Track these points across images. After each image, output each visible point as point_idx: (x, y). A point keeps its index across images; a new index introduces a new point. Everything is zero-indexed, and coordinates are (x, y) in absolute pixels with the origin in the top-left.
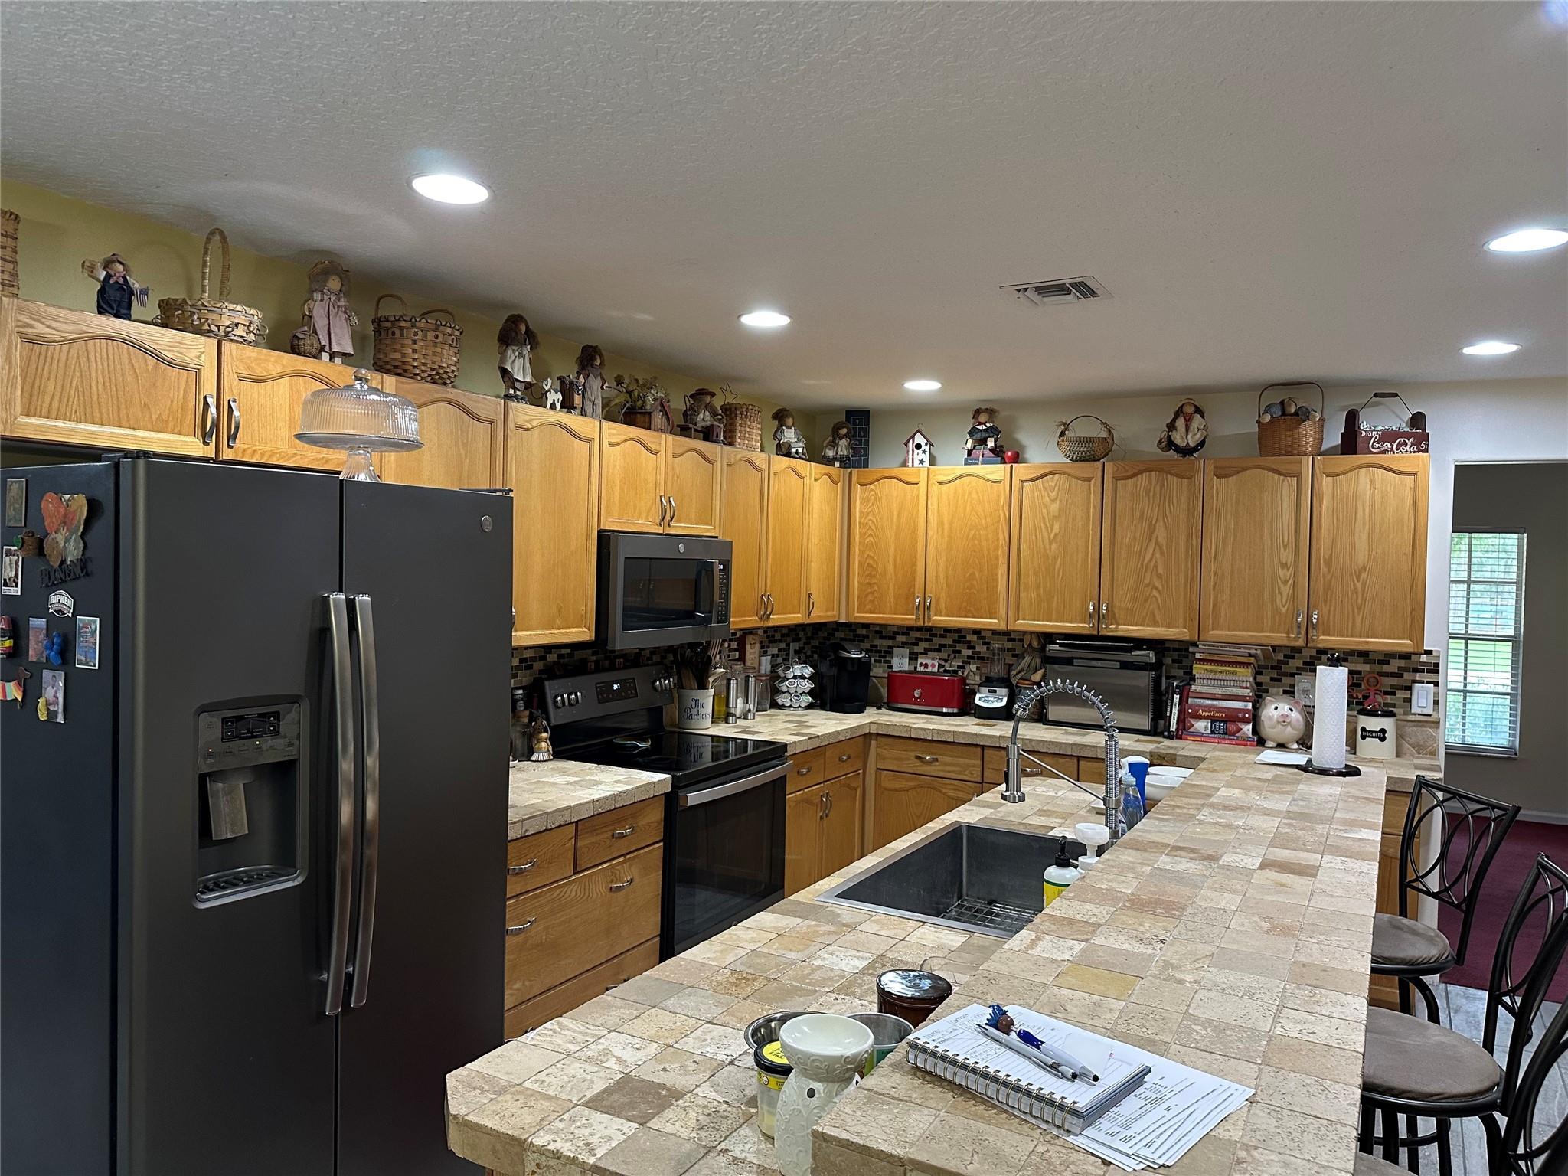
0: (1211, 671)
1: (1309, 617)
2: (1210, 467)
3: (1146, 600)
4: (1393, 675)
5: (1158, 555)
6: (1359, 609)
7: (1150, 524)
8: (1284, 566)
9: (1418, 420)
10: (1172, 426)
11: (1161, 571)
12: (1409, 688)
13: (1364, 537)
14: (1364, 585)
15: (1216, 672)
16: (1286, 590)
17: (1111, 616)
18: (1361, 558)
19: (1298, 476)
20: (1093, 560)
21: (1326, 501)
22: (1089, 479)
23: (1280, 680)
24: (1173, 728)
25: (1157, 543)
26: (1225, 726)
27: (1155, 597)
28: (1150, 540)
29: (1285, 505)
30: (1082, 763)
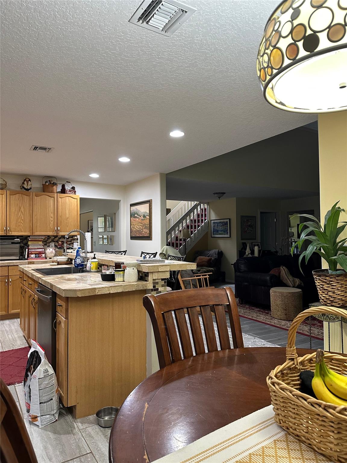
0: (33, 243)
1: (57, 228)
2: (34, 194)
3: (19, 226)
4: (70, 241)
5: (22, 214)
6: (67, 226)
7: (20, 207)
8: (51, 217)
9: (73, 188)
10: (23, 183)
11: (23, 219)
12: (73, 244)
13: (68, 211)
14: (68, 222)
15: (34, 243)
16: (52, 223)
17: (10, 230)
18: (67, 216)
19: (54, 198)
20: (4, 216)
21: (60, 203)
22: (3, 195)
23: (46, 244)
24: (26, 257)
25: (21, 212)
26: (38, 255)
27: (21, 225)
28: (20, 211)
29: (51, 204)
30: (9, 267)
